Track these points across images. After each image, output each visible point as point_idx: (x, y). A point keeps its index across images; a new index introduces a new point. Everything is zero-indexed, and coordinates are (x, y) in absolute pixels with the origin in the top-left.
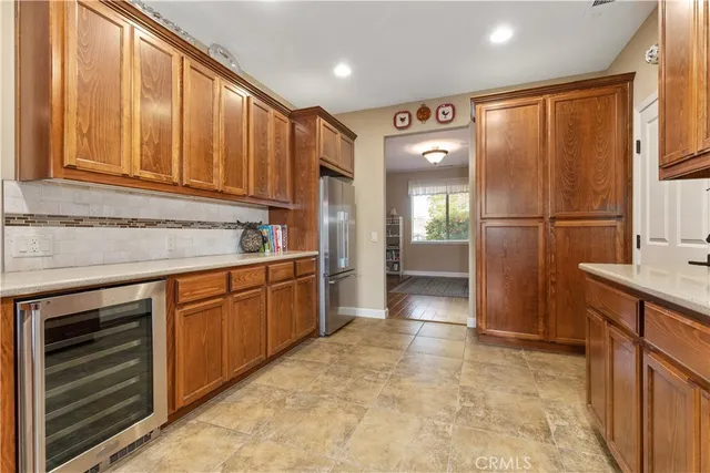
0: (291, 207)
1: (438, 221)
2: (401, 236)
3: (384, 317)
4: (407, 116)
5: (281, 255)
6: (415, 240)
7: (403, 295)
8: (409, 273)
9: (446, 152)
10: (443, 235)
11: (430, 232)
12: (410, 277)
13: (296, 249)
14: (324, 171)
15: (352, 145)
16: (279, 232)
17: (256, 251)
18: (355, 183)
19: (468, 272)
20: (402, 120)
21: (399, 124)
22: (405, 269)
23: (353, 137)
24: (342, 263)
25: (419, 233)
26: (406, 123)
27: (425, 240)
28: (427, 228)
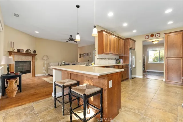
0: (124, 56)
1: (156, 57)
2: (145, 61)
3: (142, 78)
4: (148, 36)
5: (122, 64)
6: (149, 62)
7: (146, 75)
8: (147, 70)
9: (159, 41)
10: (158, 61)
11: (154, 60)
12: (148, 71)
13: (125, 63)
14: (130, 49)
15: (135, 43)
16: (122, 60)
17: (118, 63)
18: (135, 50)
19: (163, 71)
20: (147, 37)
21: (146, 38)
22: (146, 69)
23: (135, 41)
24: (134, 66)
25: (151, 60)
26: (148, 38)
27: (152, 62)
28: (153, 59)
